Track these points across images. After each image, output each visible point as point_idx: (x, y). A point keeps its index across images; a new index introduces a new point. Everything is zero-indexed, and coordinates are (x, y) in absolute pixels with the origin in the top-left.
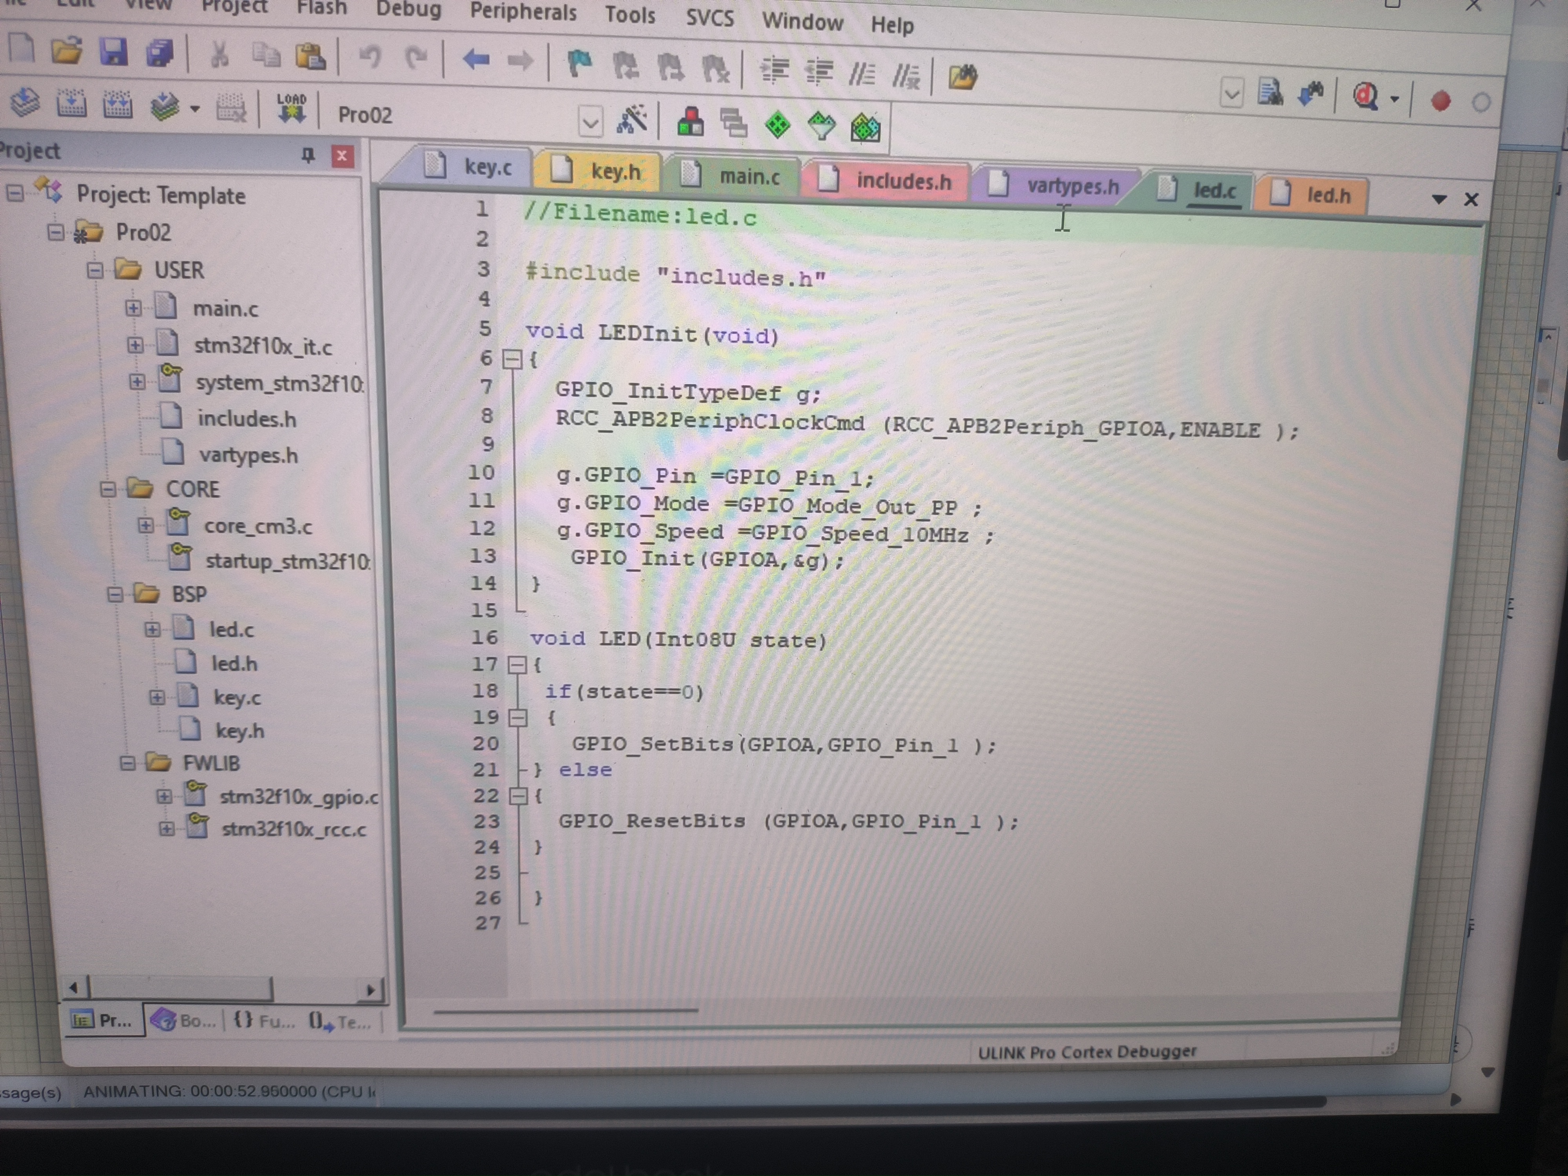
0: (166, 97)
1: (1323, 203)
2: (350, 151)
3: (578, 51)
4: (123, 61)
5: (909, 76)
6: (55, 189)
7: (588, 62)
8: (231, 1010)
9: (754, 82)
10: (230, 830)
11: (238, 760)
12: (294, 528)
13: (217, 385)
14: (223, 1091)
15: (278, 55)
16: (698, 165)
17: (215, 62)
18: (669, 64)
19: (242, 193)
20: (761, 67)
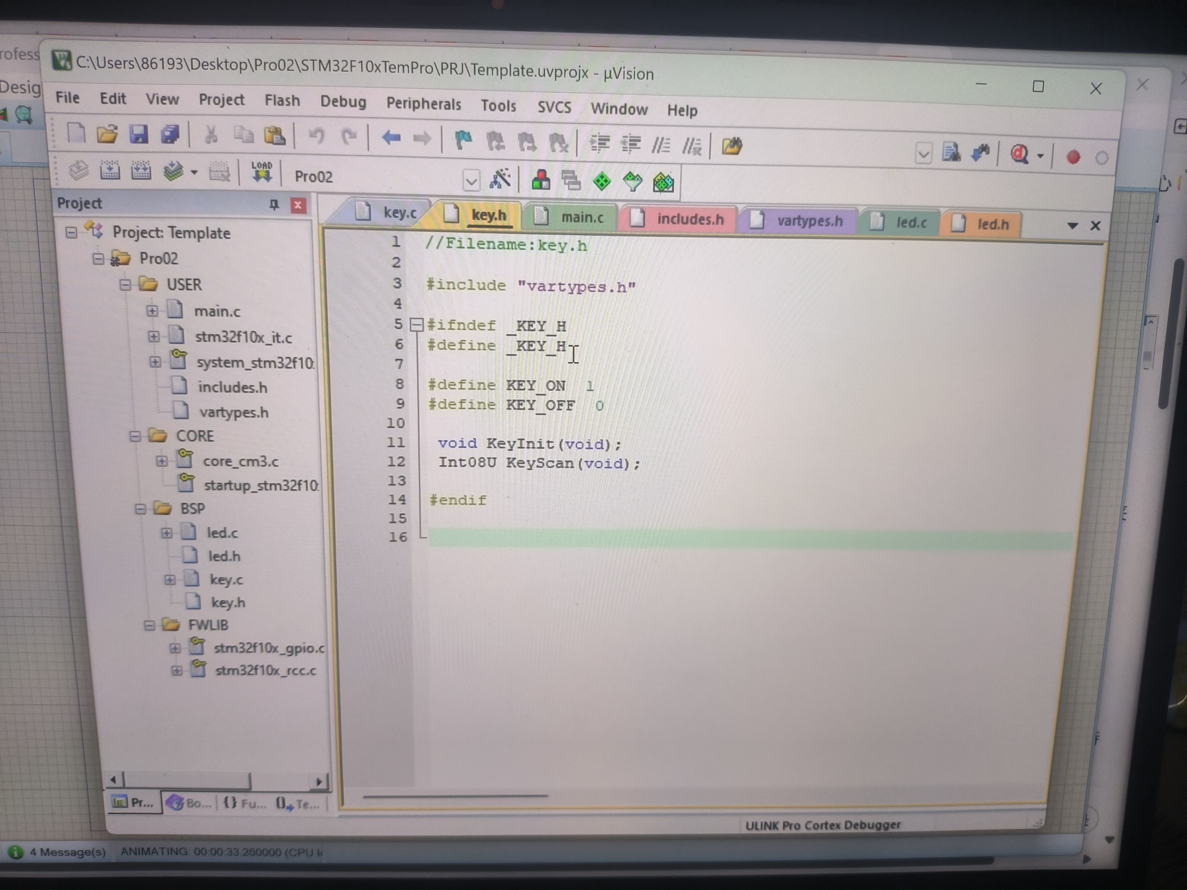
0: (174, 164)
1: (989, 230)
2: (304, 202)
3: (462, 131)
4: (145, 140)
5: (694, 146)
6: (98, 229)
7: (470, 139)
8: (222, 796)
9: (587, 152)
10: (222, 671)
11: (227, 622)
12: (266, 463)
13: (212, 364)
14: (217, 852)
15: (252, 134)
16: (546, 210)
17: (208, 140)
18: (526, 140)
19: (228, 231)
20: (590, 141)
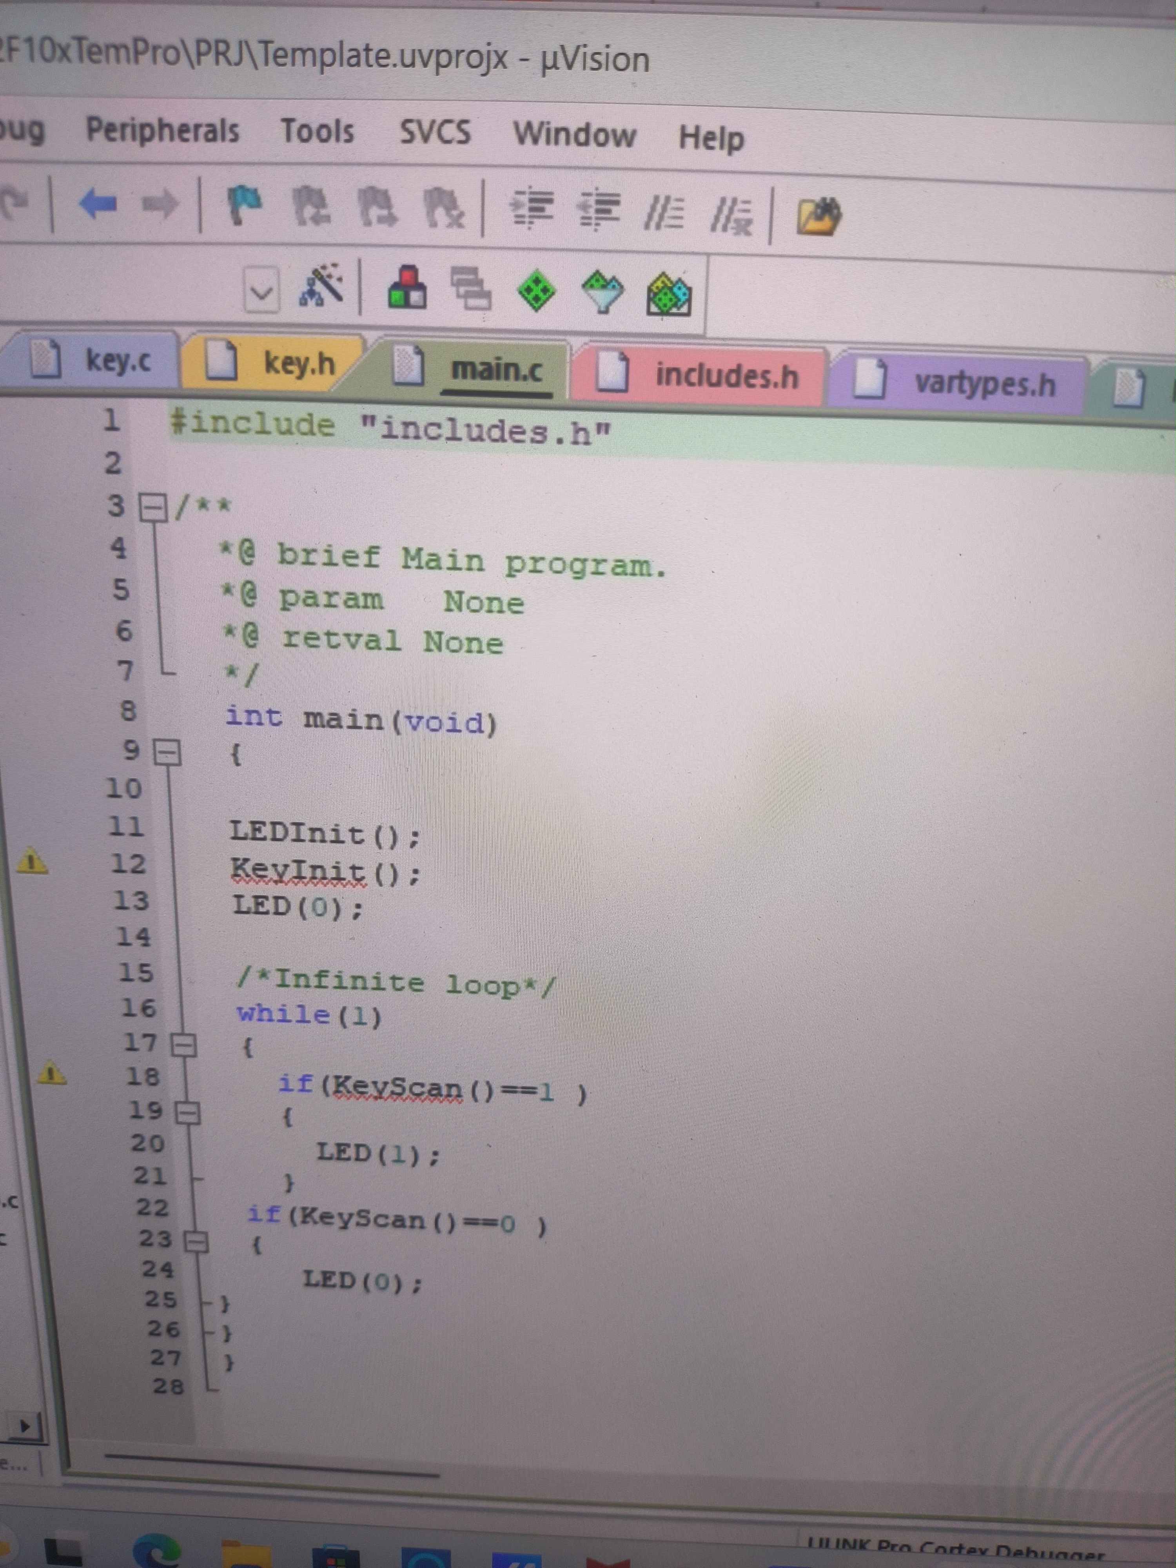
5: (737, 215)
7: (257, 203)
16: (419, 352)
18: (375, 202)
20: (511, 204)
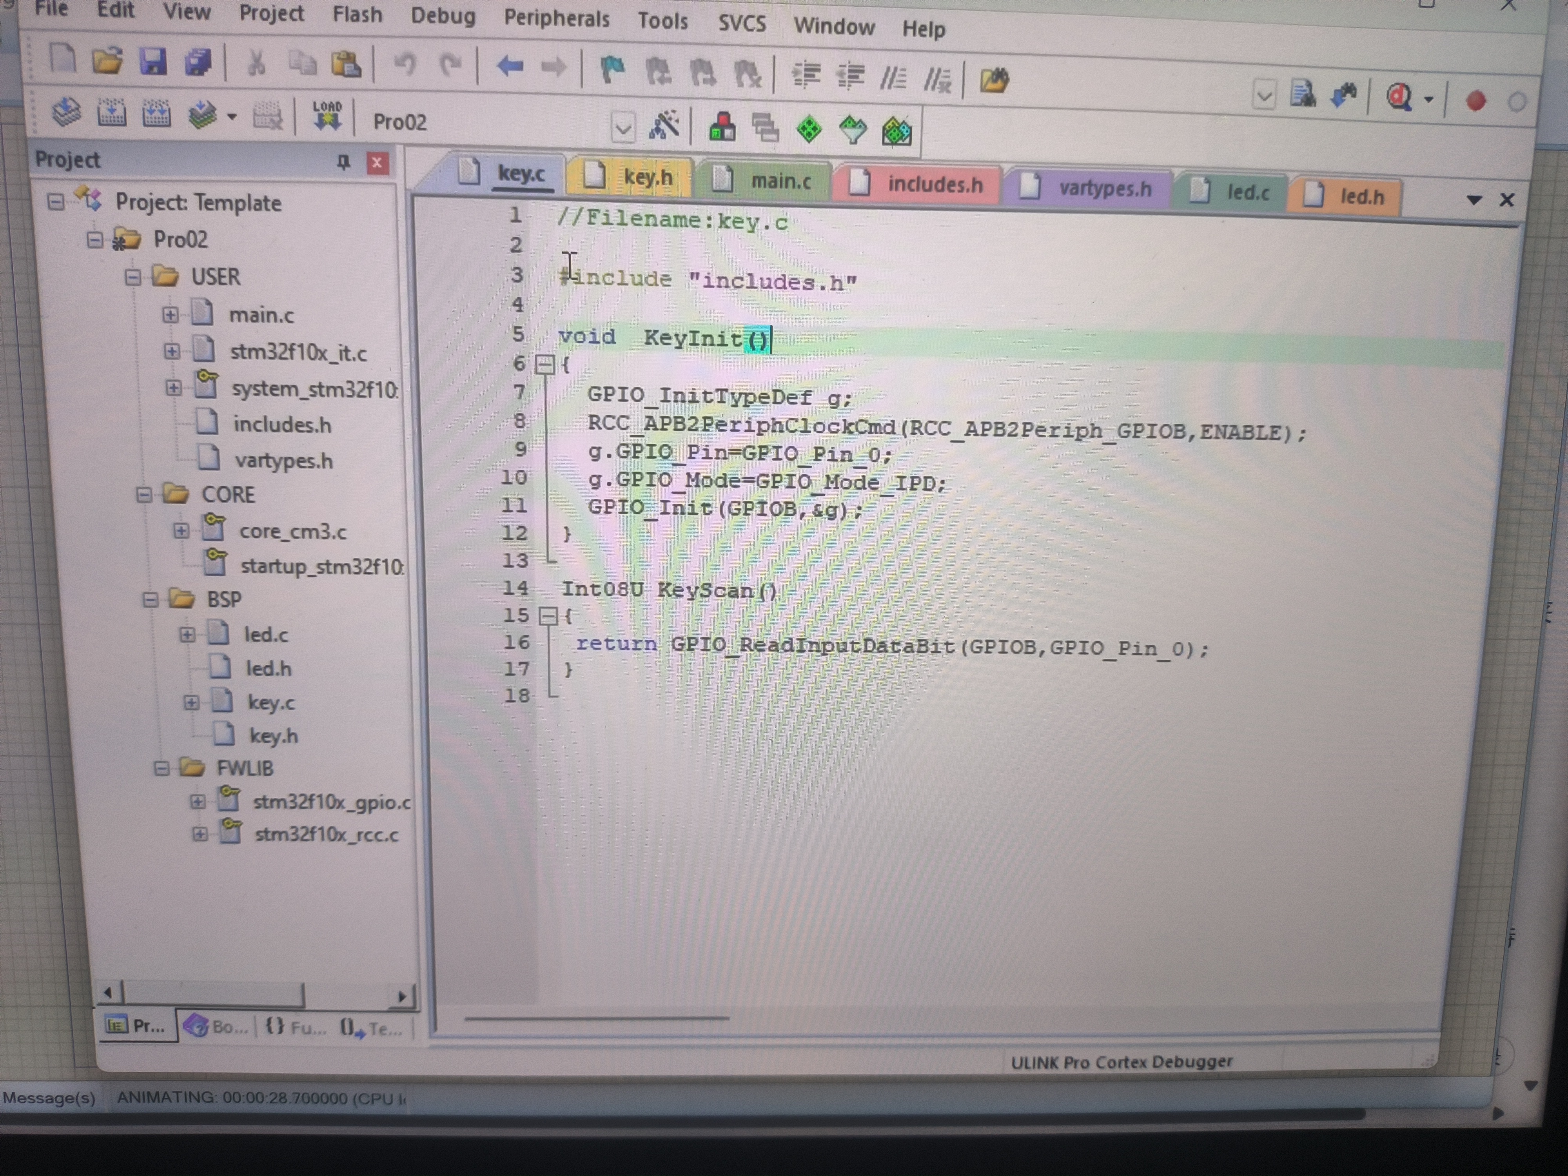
0: (204, 105)
1: (1357, 205)
2: (385, 158)
3: (611, 57)
4: (163, 71)
5: (940, 79)
6: (95, 198)
7: (621, 68)
8: (262, 1016)
10: (264, 835)
11: (271, 765)
12: (328, 533)
13: (253, 391)
14: (255, 1098)
15: (315, 63)
16: (730, 169)
17: (252, 70)
19: (278, 201)
20: (793, 72)
